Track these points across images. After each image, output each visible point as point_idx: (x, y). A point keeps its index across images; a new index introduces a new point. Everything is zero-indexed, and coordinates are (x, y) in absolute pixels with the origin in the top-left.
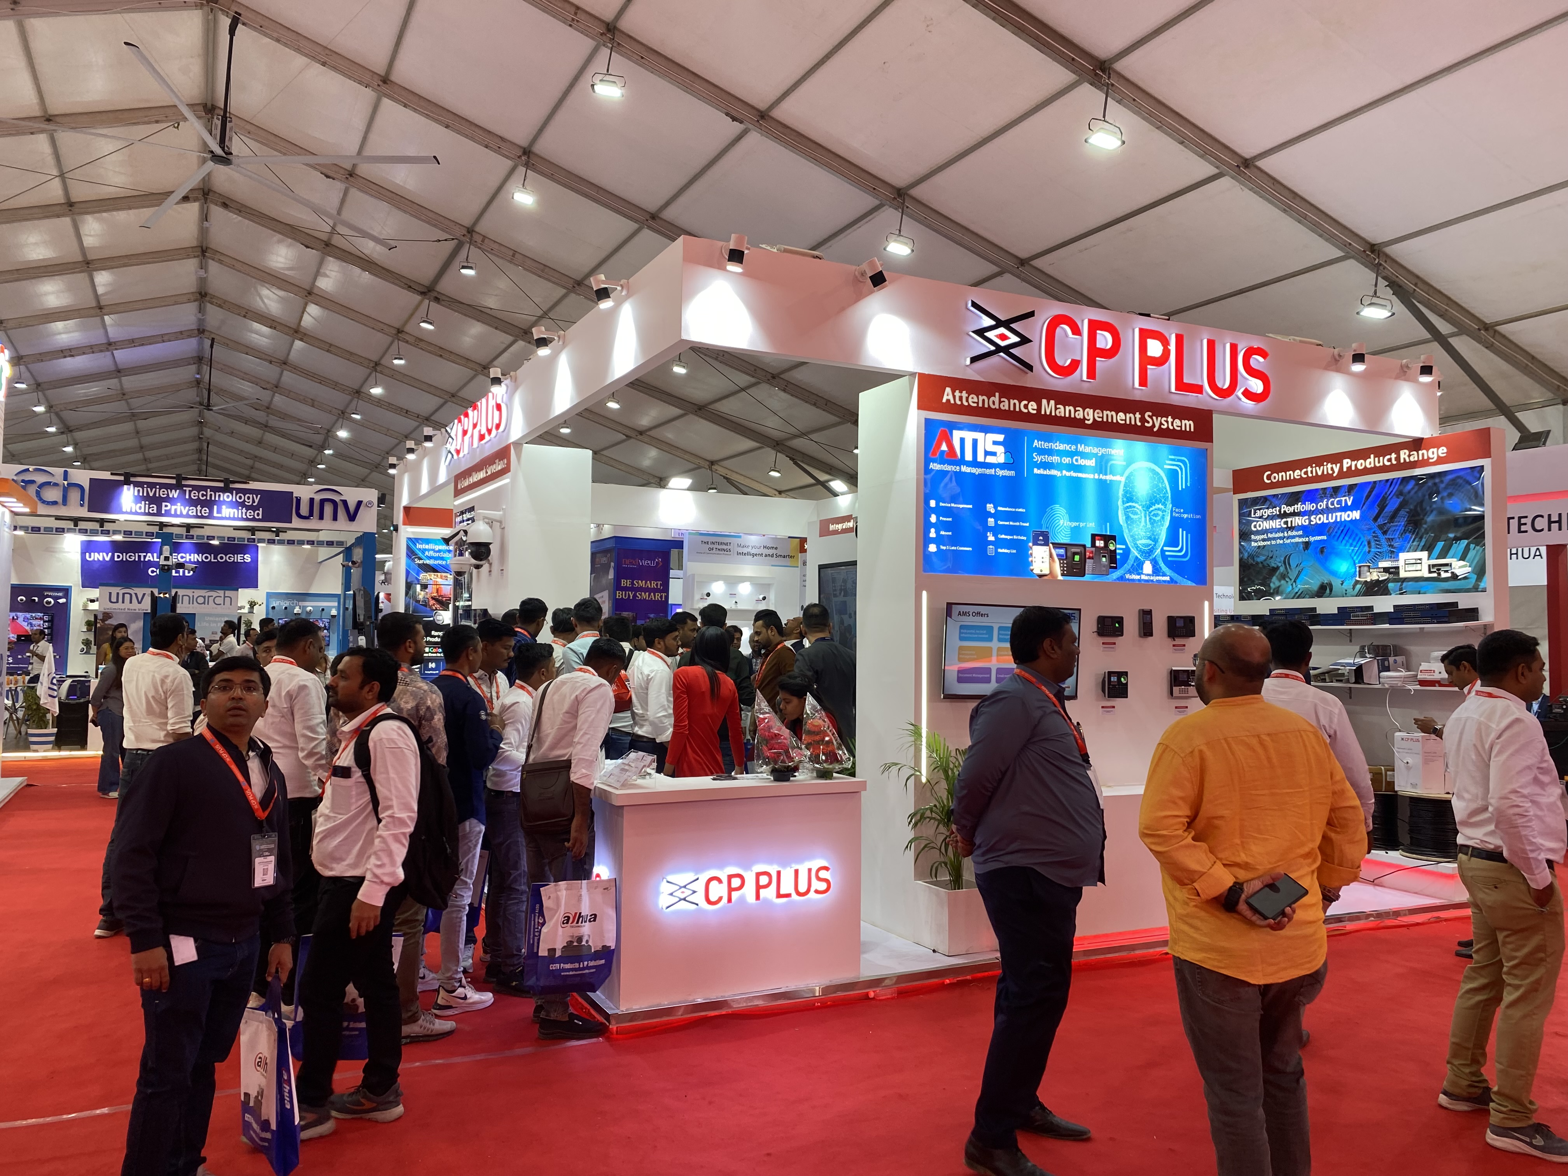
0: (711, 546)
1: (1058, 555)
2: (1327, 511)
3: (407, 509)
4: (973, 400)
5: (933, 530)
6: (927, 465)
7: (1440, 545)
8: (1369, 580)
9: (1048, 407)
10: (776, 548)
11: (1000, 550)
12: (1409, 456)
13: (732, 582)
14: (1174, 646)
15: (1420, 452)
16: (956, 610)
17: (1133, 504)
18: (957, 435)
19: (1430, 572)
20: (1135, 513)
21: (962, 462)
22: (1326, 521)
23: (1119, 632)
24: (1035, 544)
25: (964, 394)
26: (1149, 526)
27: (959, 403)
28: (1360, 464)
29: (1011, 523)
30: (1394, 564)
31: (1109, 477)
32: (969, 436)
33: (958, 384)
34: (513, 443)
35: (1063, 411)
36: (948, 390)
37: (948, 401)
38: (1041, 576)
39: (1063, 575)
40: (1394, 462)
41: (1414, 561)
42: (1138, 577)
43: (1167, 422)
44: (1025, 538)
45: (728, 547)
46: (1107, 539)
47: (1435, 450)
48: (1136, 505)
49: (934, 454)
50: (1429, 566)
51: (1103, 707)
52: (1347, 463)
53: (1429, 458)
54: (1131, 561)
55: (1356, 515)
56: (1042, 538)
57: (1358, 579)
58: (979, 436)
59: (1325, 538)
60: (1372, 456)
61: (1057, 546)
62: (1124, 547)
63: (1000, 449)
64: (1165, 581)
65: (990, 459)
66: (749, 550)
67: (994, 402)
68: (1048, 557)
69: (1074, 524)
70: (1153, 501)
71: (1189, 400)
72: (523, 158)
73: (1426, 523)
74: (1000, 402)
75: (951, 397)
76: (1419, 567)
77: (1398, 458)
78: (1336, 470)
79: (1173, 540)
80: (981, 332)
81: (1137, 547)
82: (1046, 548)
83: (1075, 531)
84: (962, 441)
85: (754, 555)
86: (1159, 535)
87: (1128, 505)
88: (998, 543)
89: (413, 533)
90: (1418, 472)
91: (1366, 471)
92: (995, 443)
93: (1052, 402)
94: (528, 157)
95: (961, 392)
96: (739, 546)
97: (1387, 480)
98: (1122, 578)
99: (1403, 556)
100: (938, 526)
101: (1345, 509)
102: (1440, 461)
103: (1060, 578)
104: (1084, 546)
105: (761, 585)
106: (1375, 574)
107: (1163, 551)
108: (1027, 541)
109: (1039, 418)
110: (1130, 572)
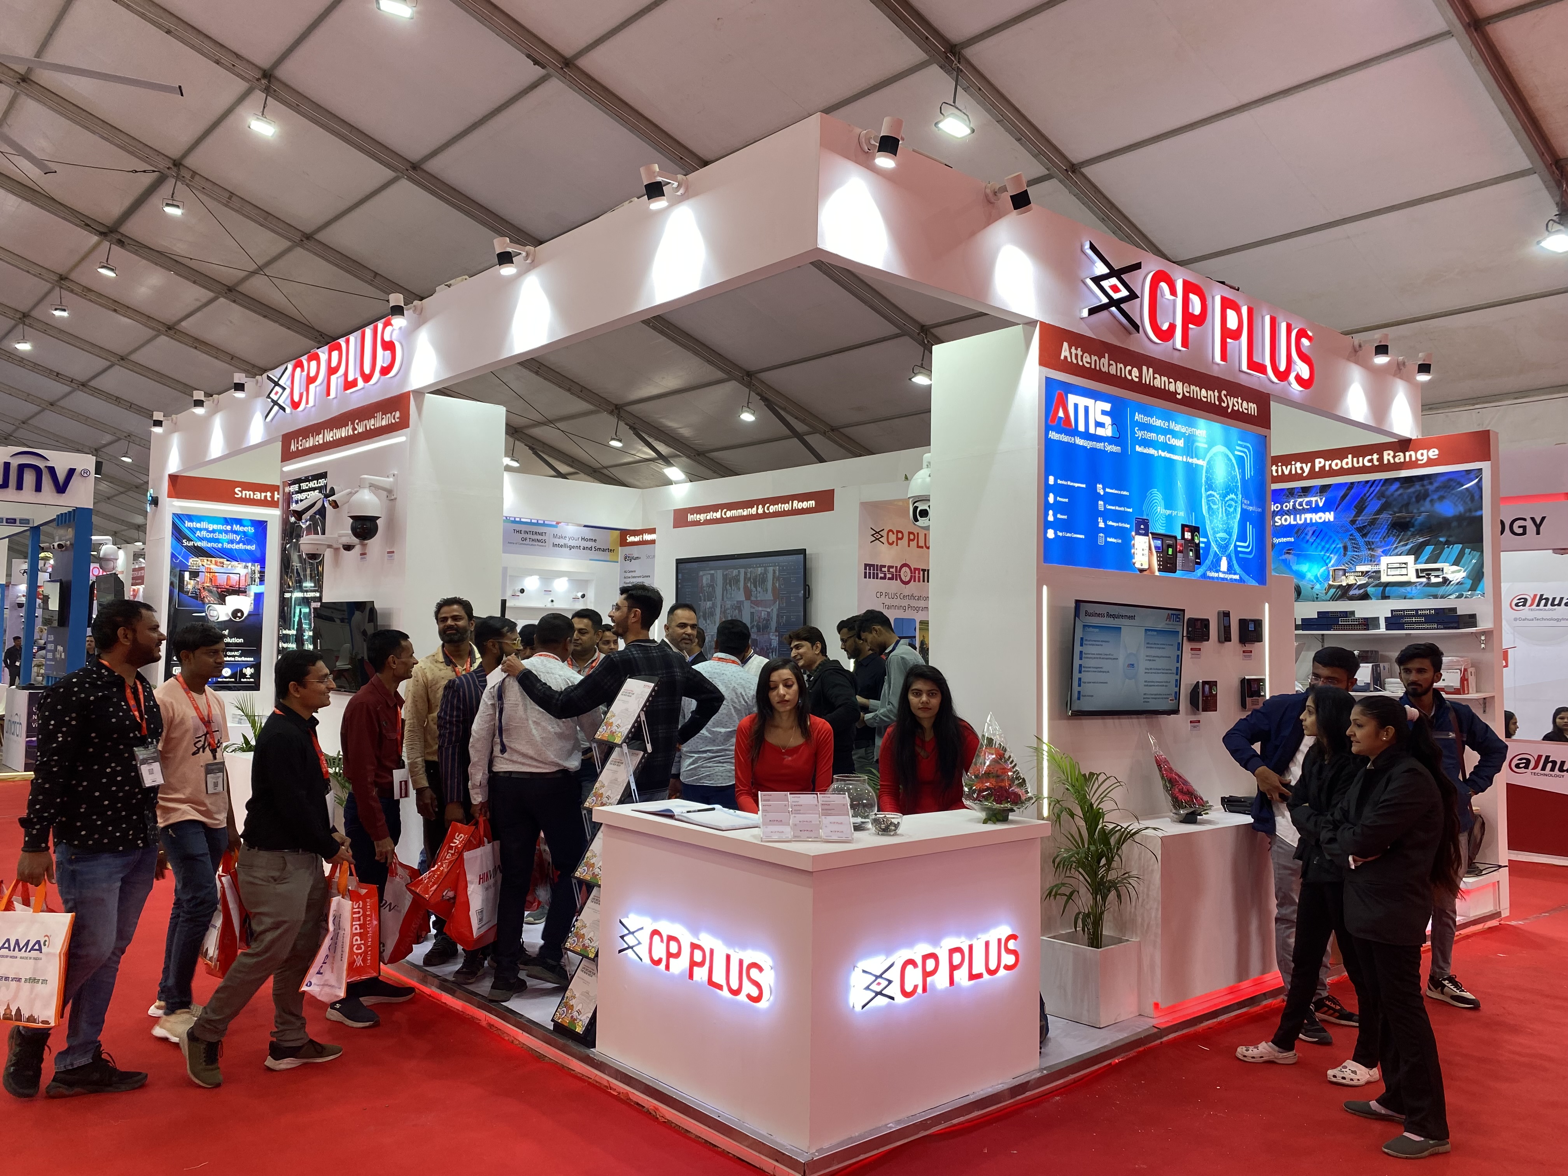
0: (525, 536)
1: (1156, 547)
2: (1294, 512)
3: (173, 478)
4: (1087, 360)
5: (1051, 512)
6: (1047, 434)
7: (1429, 549)
8: (1344, 584)
9: (1147, 374)
10: (595, 541)
11: (1109, 540)
12: (1394, 457)
13: (548, 576)
14: (1244, 652)
15: (1407, 454)
16: (1084, 607)
17: (1213, 493)
18: (1072, 399)
19: (1418, 577)
20: (1215, 503)
21: (1075, 432)
22: (1293, 523)
23: (1205, 637)
24: (1138, 533)
25: (1080, 353)
26: (1225, 518)
27: (1075, 361)
28: (1336, 464)
29: (1117, 508)
30: (1375, 568)
31: (1195, 461)
32: (1083, 401)
33: (1076, 340)
34: (414, 391)
35: (1160, 382)
36: (1065, 345)
37: (1066, 357)
38: (1141, 571)
39: (1159, 570)
40: (1376, 463)
41: (1398, 566)
42: (1216, 575)
43: (1237, 402)
44: (1128, 526)
45: (543, 538)
46: (1194, 530)
47: (1425, 452)
48: (1215, 494)
49: (1053, 420)
50: (1417, 570)
51: (1191, 722)
52: (1319, 463)
53: (1417, 460)
54: (1211, 557)
55: (1329, 516)
56: (1143, 526)
57: (1331, 583)
58: (1089, 402)
59: (1292, 540)
60: (1350, 456)
61: (1156, 536)
62: (1205, 540)
63: (1107, 420)
64: (1236, 580)
65: (1100, 432)
66: (566, 541)
67: (1105, 364)
68: (1147, 549)
69: (1169, 512)
70: (1229, 490)
71: (1255, 380)
72: (263, 81)
73: (1413, 527)
74: (1109, 365)
75: (1068, 354)
76: (1404, 571)
77: (1381, 459)
78: (1307, 470)
79: (1242, 537)
80: (1097, 280)
81: (1217, 541)
82: (1145, 538)
83: (1169, 519)
84: (1076, 406)
85: (571, 548)
86: (1233, 528)
87: (1209, 493)
88: (1108, 531)
89: (181, 507)
90: (1404, 473)
91: (1342, 472)
92: (1104, 413)
93: (1151, 370)
94: (269, 82)
95: (1076, 349)
96: (555, 536)
97: (1367, 482)
98: (1204, 576)
99: (1385, 560)
100: (1058, 507)
101: (1316, 510)
102: (1430, 463)
103: (1157, 573)
104: (1175, 537)
105: (579, 582)
106: (1352, 578)
107: (1236, 547)
108: (1130, 530)
109: (1142, 388)
110: (1210, 570)
